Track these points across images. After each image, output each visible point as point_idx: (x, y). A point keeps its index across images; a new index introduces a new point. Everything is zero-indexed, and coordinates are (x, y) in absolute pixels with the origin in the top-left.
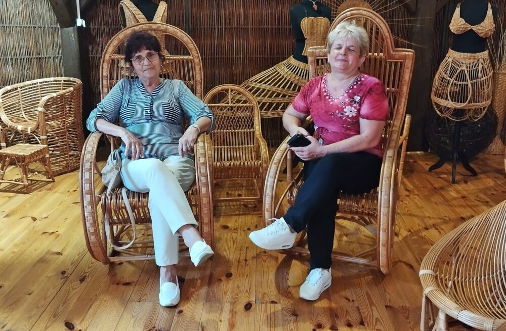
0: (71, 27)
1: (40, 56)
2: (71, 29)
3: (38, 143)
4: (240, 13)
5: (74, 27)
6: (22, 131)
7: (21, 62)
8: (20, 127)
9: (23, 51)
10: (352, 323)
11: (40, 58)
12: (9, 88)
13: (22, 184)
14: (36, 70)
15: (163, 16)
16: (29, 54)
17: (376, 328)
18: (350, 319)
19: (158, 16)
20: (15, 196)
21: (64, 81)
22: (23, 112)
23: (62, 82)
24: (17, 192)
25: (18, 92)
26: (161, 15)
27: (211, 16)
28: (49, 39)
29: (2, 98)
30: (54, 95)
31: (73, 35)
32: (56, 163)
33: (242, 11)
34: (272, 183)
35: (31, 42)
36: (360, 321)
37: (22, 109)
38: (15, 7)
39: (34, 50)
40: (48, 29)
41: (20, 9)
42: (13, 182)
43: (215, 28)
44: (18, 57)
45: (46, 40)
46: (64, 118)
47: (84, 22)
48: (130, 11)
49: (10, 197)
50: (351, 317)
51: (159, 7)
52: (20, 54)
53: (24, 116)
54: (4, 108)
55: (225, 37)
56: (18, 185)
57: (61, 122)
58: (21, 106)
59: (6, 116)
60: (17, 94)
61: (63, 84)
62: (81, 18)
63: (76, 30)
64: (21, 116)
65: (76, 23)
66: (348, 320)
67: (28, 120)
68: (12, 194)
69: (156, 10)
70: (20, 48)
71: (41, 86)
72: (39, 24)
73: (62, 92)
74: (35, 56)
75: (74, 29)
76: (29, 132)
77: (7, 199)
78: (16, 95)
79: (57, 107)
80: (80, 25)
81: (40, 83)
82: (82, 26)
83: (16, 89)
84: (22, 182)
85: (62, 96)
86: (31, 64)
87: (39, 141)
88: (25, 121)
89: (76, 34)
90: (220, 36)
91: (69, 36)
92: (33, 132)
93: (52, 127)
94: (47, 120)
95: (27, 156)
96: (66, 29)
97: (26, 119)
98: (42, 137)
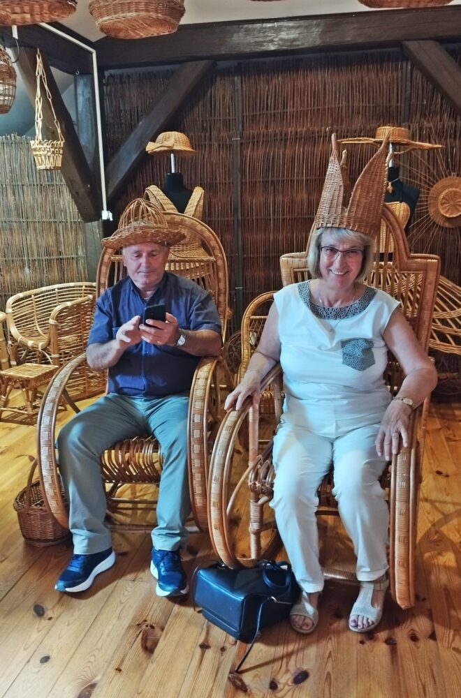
0: (95, 220)
1: (61, 257)
2: (95, 223)
3: (49, 363)
4: (302, 201)
5: (98, 220)
6: (33, 347)
7: (39, 265)
8: (30, 343)
9: (42, 250)
10: (418, 636)
11: (61, 259)
12: (21, 295)
13: (26, 412)
14: (56, 273)
15: (197, 206)
16: (48, 253)
17: (453, 645)
18: (416, 629)
19: (192, 205)
20: (17, 427)
21: (86, 286)
22: (37, 324)
23: (84, 288)
24: (22, 423)
25: (32, 300)
26: (196, 204)
27: (266, 204)
28: (71, 236)
29: (12, 307)
30: (69, 304)
31: (98, 230)
32: (74, 386)
33: (305, 196)
34: (222, 460)
35: (51, 240)
36: (430, 633)
37: (36, 321)
38: (33, 199)
39: (55, 249)
40: (71, 224)
41: (39, 200)
42: (15, 410)
43: (270, 220)
44: (36, 257)
45: (68, 237)
46: (80, 332)
47: (111, 214)
48: (157, 200)
49: (11, 429)
50: (417, 625)
51: (194, 194)
52: (38, 255)
53: (38, 329)
54: (15, 319)
55: (283, 229)
56: (23, 414)
57: (78, 336)
58: (35, 317)
59: (16, 329)
60: (31, 302)
61: (85, 290)
62: (108, 210)
63: (101, 224)
64: (35, 329)
65: (101, 216)
66: (412, 630)
67: (42, 333)
68: (14, 425)
69: (190, 198)
70: (38, 247)
71: (59, 293)
72: (61, 217)
73: (80, 300)
74: (55, 257)
75: (98, 225)
76: (40, 349)
77: (7, 430)
78: (30, 304)
79: (72, 319)
80: (106, 218)
81: (59, 289)
82: (108, 220)
83: (30, 296)
84: (26, 411)
85: (79, 305)
86: (51, 267)
87: (51, 360)
88: (40, 335)
89: (101, 229)
90: (276, 228)
91: (93, 232)
92: (44, 349)
93: (66, 343)
94: (60, 335)
95: (32, 379)
96: (90, 224)
97: (41, 332)
98: (53, 356)
